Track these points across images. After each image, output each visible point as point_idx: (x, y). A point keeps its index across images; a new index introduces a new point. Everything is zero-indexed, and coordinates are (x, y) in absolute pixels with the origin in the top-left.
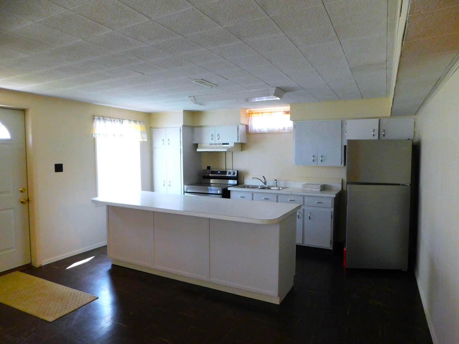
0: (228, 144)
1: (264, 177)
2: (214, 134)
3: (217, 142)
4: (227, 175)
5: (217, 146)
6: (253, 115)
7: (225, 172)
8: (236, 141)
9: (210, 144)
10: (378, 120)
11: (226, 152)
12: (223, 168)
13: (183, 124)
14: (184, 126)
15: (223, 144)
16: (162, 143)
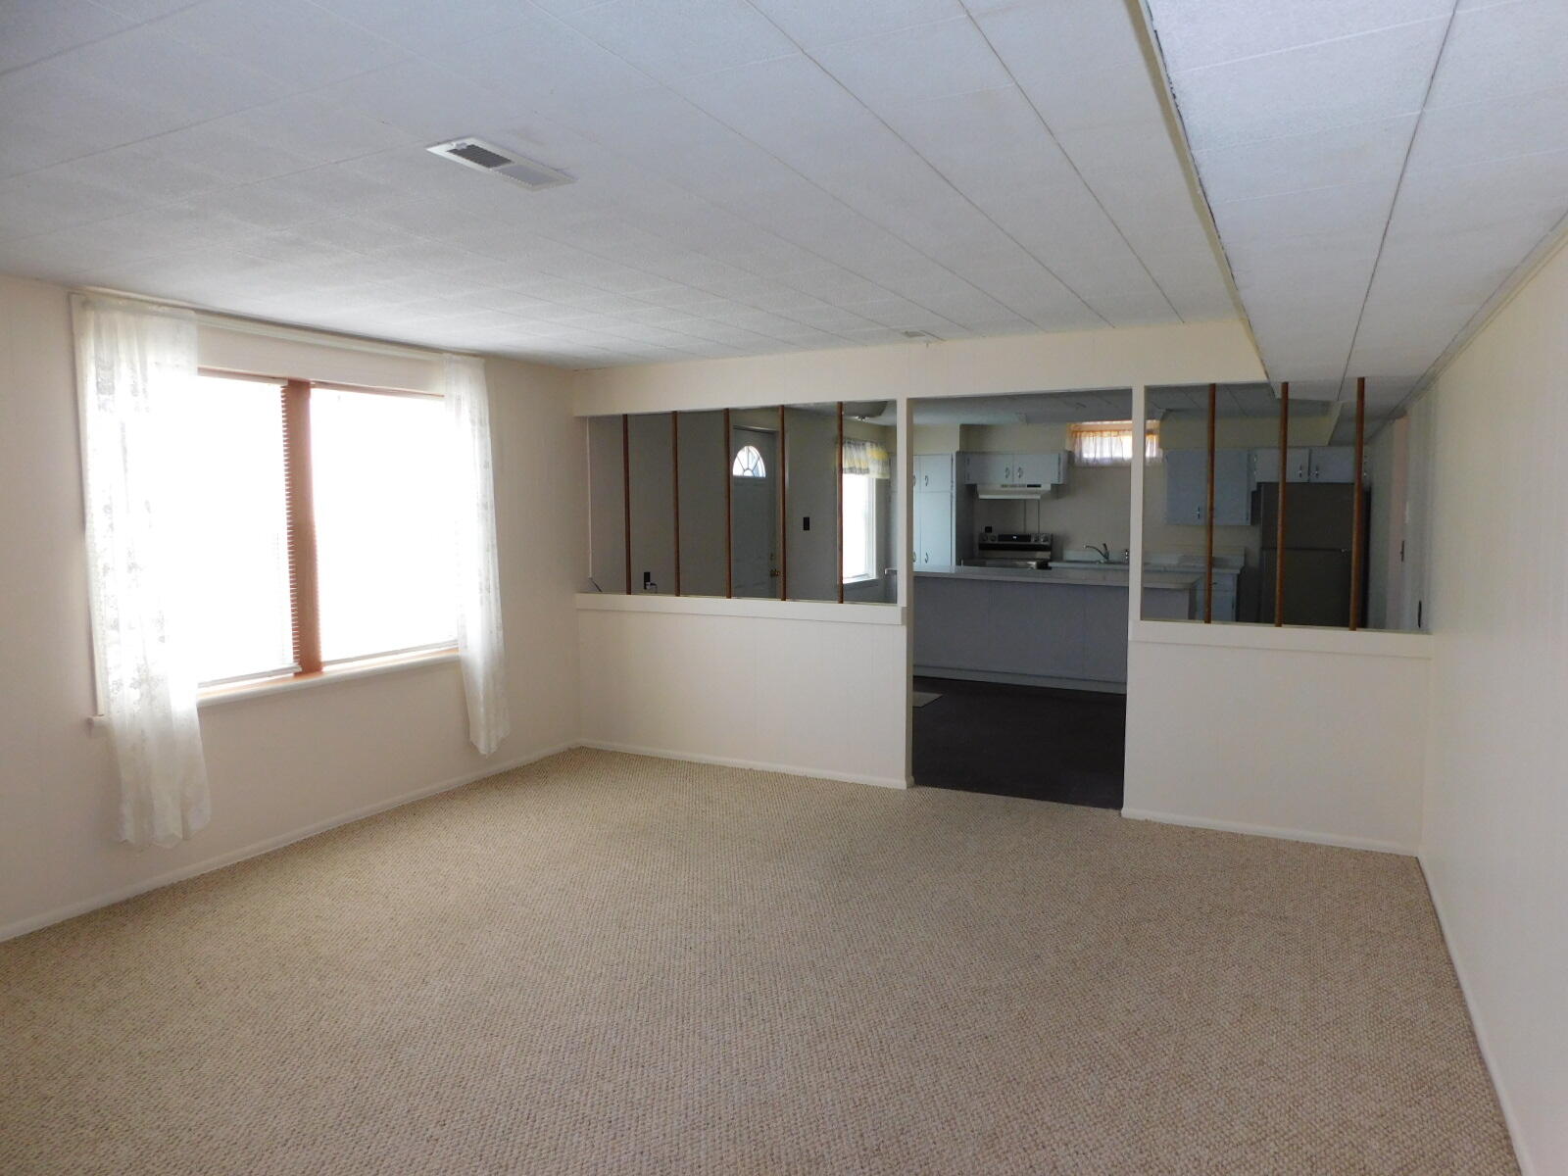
0: (1039, 486)
1: (1105, 545)
2: (1011, 469)
3: (1017, 481)
4: (1033, 541)
5: (1018, 489)
6: (1083, 434)
7: (1027, 537)
8: (1056, 482)
9: (1003, 486)
10: (1307, 451)
11: (1038, 500)
12: (1020, 529)
13: (958, 449)
14: (958, 453)
15: (1029, 486)
16: (925, 482)
